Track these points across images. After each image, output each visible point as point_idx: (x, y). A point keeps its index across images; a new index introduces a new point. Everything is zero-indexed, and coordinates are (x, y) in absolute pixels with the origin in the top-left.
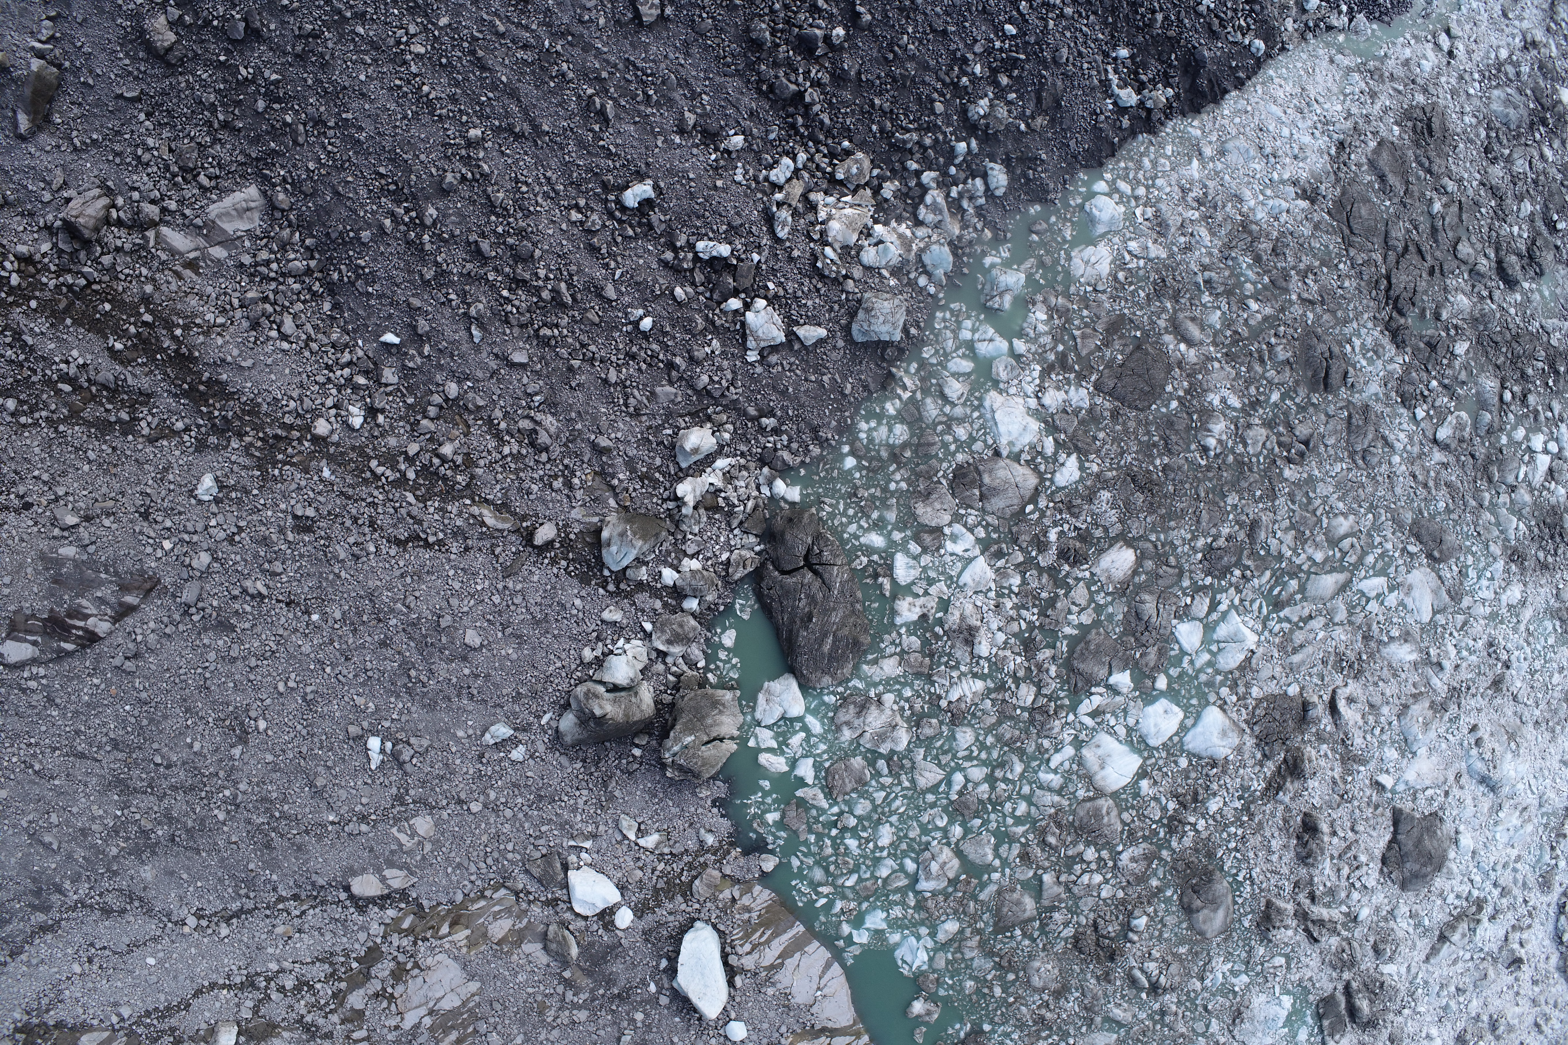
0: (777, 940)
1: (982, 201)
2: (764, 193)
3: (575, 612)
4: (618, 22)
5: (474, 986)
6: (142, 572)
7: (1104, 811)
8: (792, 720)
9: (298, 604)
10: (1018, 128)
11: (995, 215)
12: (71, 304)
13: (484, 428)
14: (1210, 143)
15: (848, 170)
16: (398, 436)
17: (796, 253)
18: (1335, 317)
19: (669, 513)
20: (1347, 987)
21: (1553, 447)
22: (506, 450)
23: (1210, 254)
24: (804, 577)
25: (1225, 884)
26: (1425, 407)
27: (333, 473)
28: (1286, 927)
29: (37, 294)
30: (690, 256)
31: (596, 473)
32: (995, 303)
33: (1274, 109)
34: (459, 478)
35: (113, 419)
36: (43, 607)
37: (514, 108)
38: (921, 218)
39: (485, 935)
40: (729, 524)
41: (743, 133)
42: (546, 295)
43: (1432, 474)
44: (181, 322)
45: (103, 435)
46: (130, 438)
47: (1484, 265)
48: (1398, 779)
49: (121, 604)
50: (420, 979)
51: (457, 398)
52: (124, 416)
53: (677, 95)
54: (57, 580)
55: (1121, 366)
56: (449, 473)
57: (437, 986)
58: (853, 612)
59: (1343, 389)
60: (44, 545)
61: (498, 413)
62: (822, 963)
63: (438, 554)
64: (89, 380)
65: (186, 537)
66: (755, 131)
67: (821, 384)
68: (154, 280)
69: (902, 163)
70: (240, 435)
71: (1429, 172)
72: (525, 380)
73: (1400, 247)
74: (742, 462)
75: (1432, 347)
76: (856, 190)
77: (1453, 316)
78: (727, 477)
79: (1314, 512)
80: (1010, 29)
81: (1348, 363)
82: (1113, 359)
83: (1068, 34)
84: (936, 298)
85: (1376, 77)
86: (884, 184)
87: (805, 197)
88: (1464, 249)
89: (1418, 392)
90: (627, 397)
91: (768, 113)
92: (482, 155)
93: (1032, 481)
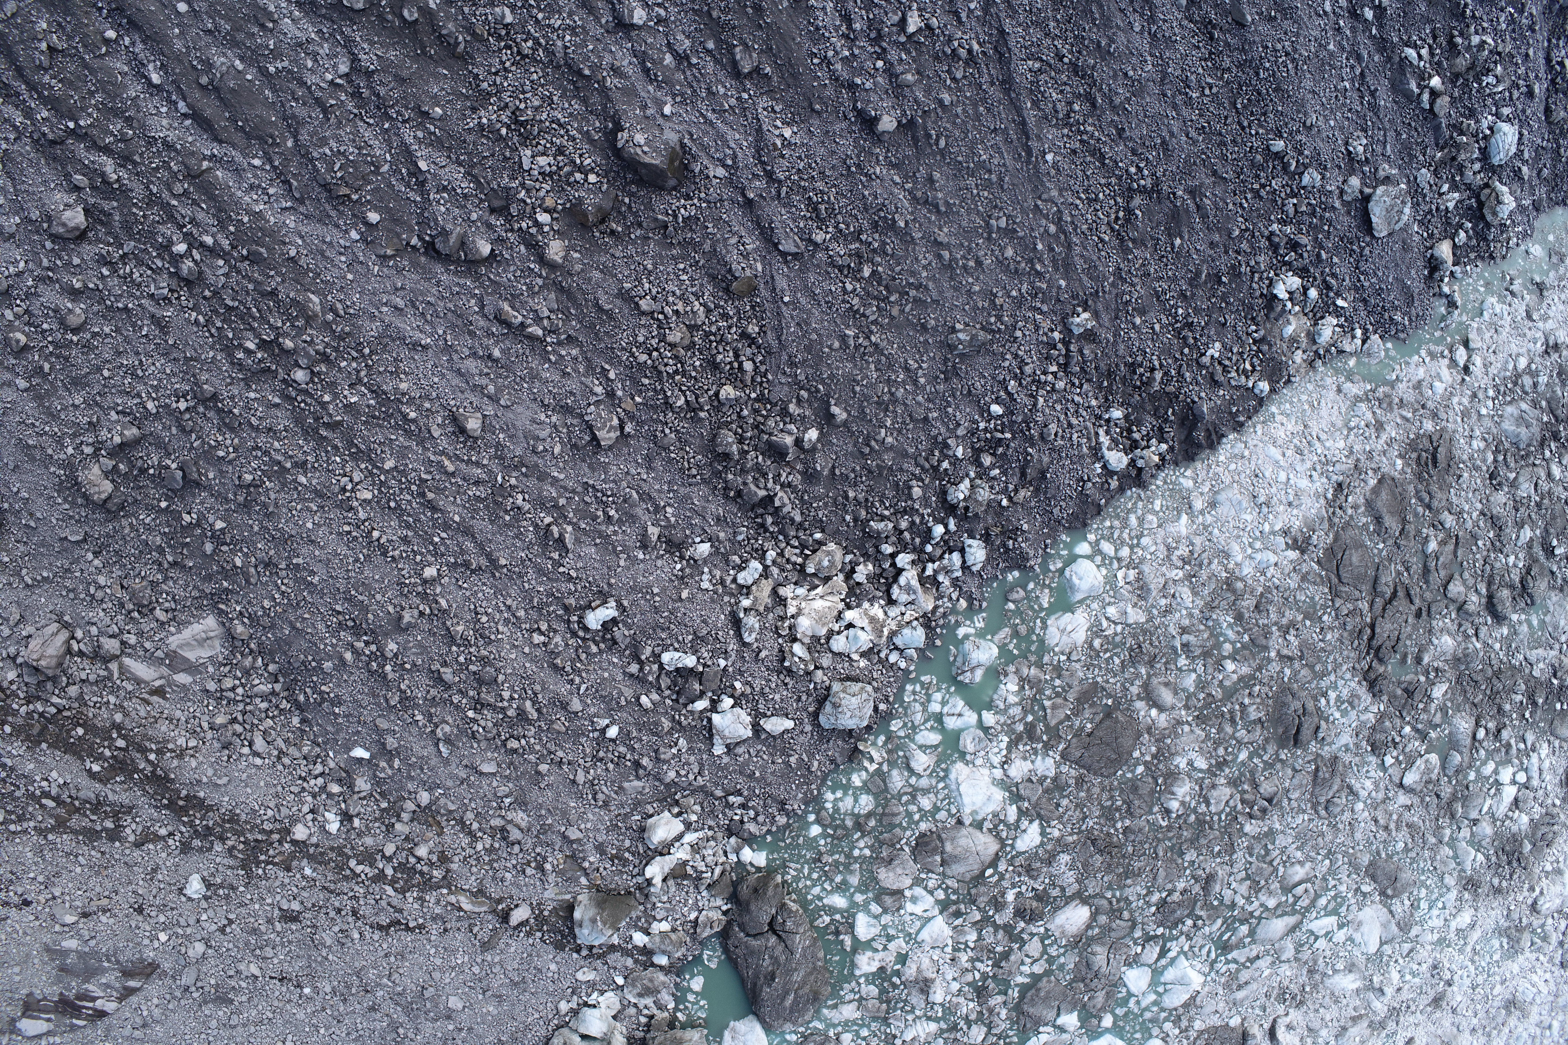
1: (959, 574)
2: (732, 595)
3: (550, 974)
4: (574, 446)
6: (142, 960)
9: (290, 980)
10: (1000, 503)
11: (972, 585)
12: (44, 728)
13: (458, 828)
15: (820, 563)
16: (375, 836)
17: (763, 654)
19: (639, 888)
21: (1521, 777)
22: (480, 847)
24: (768, 940)
26: (1395, 754)
27: (314, 870)
29: (10, 719)
30: (655, 667)
31: (567, 858)
32: (966, 678)
34: (435, 873)
35: (99, 828)
36: (53, 992)
37: (468, 545)
38: (894, 597)
40: (697, 887)
41: (710, 540)
42: (511, 713)
43: (1395, 817)
44: (154, 747)
45: (91, 842)
46: (117, 844)
47: (1474, 602)
49: (125, 988)
51: (428, 806)
52: (109, 824)
53: (639, 511)
54: (63, 969)
55: (1089, 735)
56: (425, 869)
58: (815, 968)
60: (47, 938)
61: (470, 815)
63: (419, 936)
64: (70, 797)
65: (180, 931)
66: (722, 535)
67: (787, 764)
68: (122, 707)
69: (877, 547)
70: (223, 839)
71: (1429, 507)
72: (495, 784)
73: (1388, 593)
74: (710, 833)
75: (1409, 693)
76: (827, 579)
77: (1435, 658)
78: (695, 848)
79: (1271, 863)
80: (996, 409)
81: (1321, 717)
82: (1082, 729)
83: (1058, 407)
84: (906, 672)
85: (1384, 406)
86: (857, 569)
87: (775, 590)
88: (1455, 588)
89: (1390, 740)
90: (595, 795)
91: (736, 515)
92: (439, 591)
93: (992, 848)
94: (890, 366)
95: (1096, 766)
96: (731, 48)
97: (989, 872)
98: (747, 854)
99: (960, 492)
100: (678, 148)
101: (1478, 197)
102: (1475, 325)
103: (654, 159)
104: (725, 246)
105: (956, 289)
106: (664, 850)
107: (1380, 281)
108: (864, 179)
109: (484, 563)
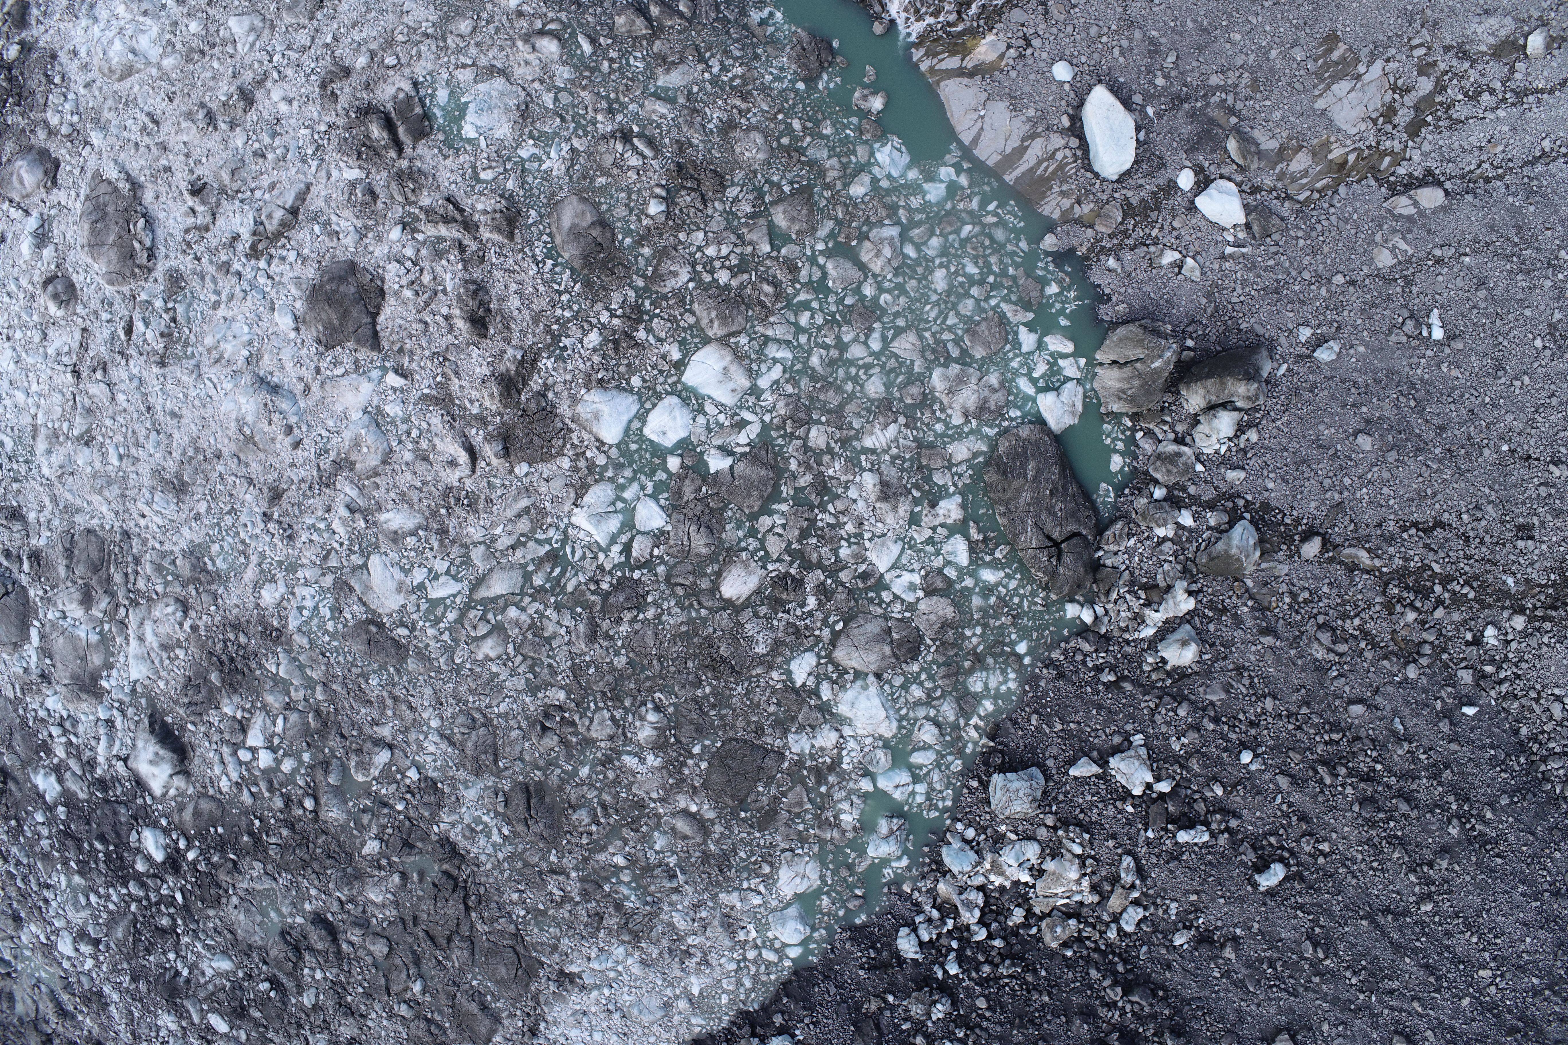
0: (1031, 164)
1: (918, 919)
2: (1147, 896)
3: (1272, 475)
4: (1310, 1029)
5: (1320, 104)
7: (716, 323)
8: (1046, 389)
9: (1521, 458)
10: (895, 997)
11: (902, 908)
13: (1378, 639)
16: (1452, 623)
17: (1110, 844)
18: (523, 860)
19: (1195, 579)
20: (400, 151)
22: (1357, 622)
24: (1061, 533)
25: (566, 256)
27: (1504, 582)
28: (485, 212)
30: (1214, 826)
31: (1268, 609)
34: (1396, 591)
37: (1396, 936)
38: (981, 895)
39: (1314, 154)
40: (1132, 574)
41: (1174, 948)
42: (1342, 771)
47: (354, 935)
48: (379, 383)
50: (1370, 109)
51: (1407, 663)
53: (1244, 971)
56: (1405, 595)
57: (1355, 102)
58: (1007, 504)
59: (506, 788)
61: (1368, 655)
62: (982, 144)
63: (1406, 518)
66: (1163, 952)
67: (1063, 721)
69: (1008, 943)
71: (428, 1021)
72: (1348, 690)
73: (457, 941)
74: (1127, 636)
76: (1052, 911)
78: (1140, 620)
79: (525, 658)
81: (505, 817)
82: (767, 785)
84: (954, 820)
86: (1022, 921)
87: (1104, 898)
88: (380, 948)
89: (418, 796)
90: (1252, 686)
91: (1153, 971)
92: (1417, 889)
93: (840, 654)
95: (747, 751)
97: (839, 627)
98: (1087, 617)
99: (940, 1009)
109: (1380, 919)
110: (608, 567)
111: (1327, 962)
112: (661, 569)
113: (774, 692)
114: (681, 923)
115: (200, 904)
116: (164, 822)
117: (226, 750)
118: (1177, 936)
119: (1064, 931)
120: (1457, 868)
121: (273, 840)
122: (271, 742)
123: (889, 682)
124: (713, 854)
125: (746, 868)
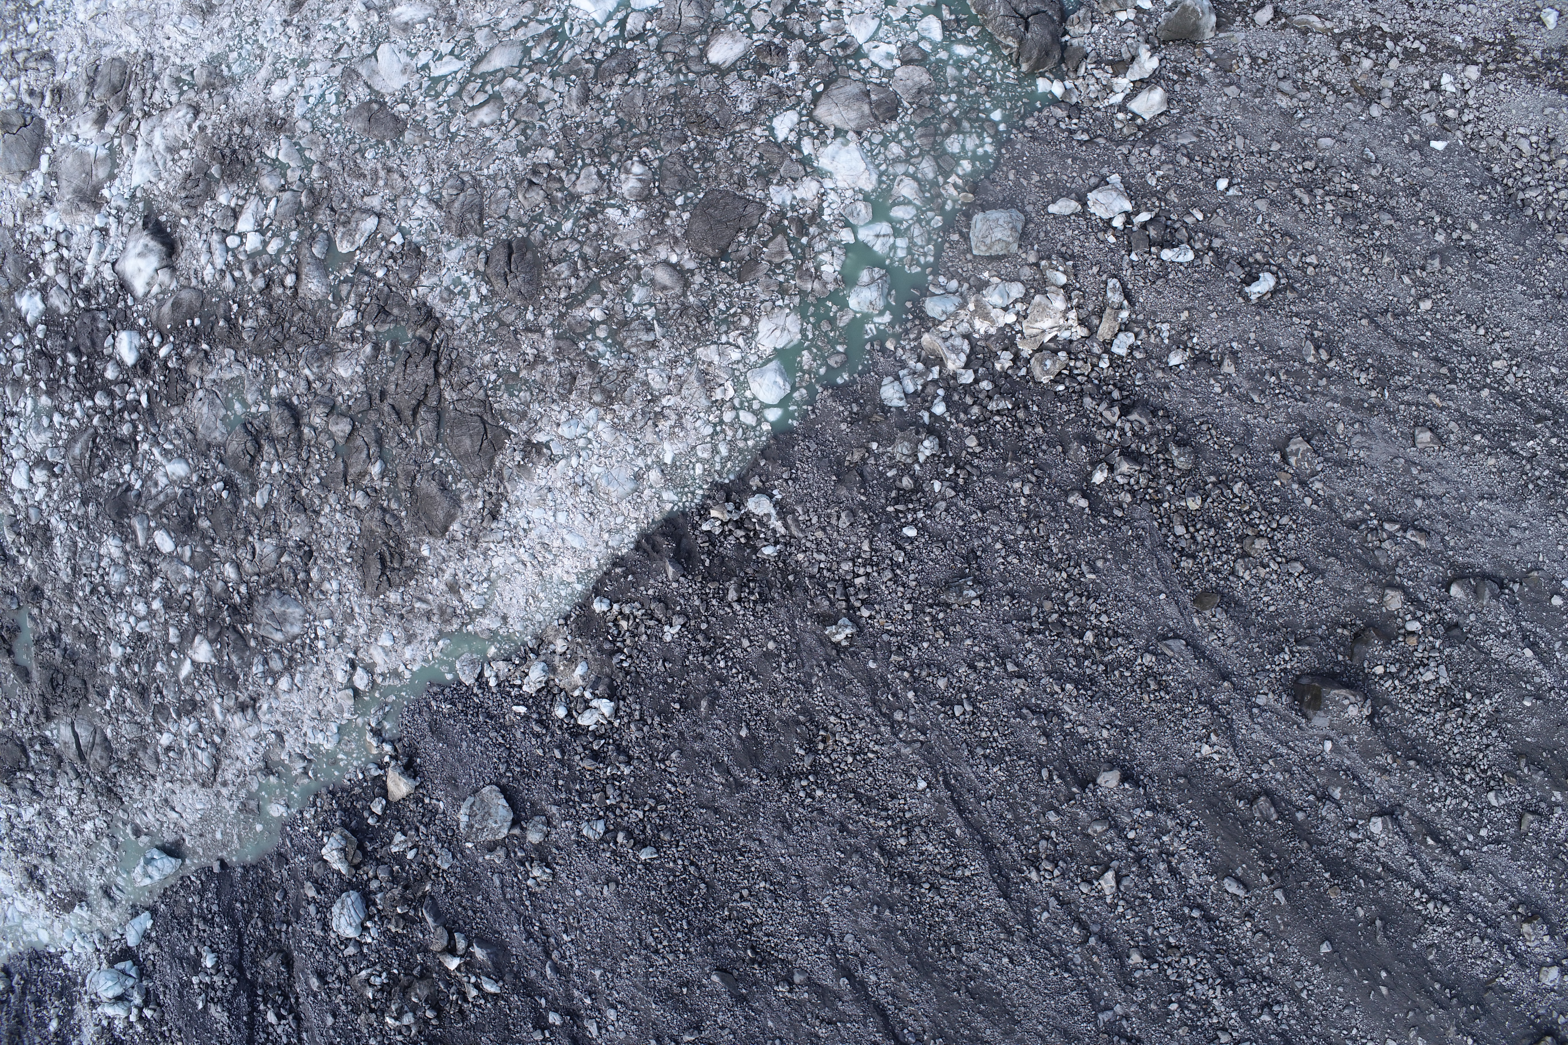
1: (902, 373)
2: (1136, 321)
4: (1324, 433)
10: (878, 444)
11: (885, 364)
13: (1338, 88)
14: (651, 487)
16: (1408, 75)
17: (1094, 270)
18: (500, 321)
19: (1156, 49)
21: (233, 242)
22: (1315, 72)
23: (647, 361)
24: (1027, 9)
26: (391, 247)
27: (1453, 40)
30: (1197, 246)
31: (1230, 69)
32: (877, 272)
33: (576, 543)
34: (1350, 46)
37: (1399, 333)
38: (966, 342)
40: (1098, 55)
41: (1170, 369)
42: (1319, 192)
43: (381, 183)
47: (316, 418)
51: (1370, 105)
53: (1246, 385)
55: (740, 230)
56: (1359, 49)
59: (489, 247)
61: (1331, 98)
66: (1159, 374)
67: (1039, 173)
69: (999, 386)
70: (1535, 61)
71: (384, 510)
72: (1315, 129)
73: (422, 412)
74: (1097, 104)
75: (383, 311)
76: (1041, 348)
77: (357, 351)
78: (1108, 89)
79: (518, 122)
80: (910, 532)
81: (484, 274)
82: (748, 235)
83: (841, 545)
84: (936, 273)
85: (449, 610)
86: (1010, 364)
87: (1093, 332)
88: (341, 428)
89: (400, 262)
90: (1221, 128)
91: (1150, 395)
92: (1413, 291)
93: (821, 112)
94: (1036, 553)
95: (729, 200)
96: (1281, 816)
97: (820, 88)
98: (1057, 89)
99: (928, 447)
100: (1310, 713)
101: (365, 853)
102: (346, 715)
103: (1337, 693)
104: (1236, 634)
105: (989, 637)
106: (1140, 85)
107: (477, 740)
108: (1117, 722)
109: (1380, 320)
110: (603, 40)
111: (1332, 364)
112: (653, 41)
113: (757, 146)
114: (656, 381)
115: (164, 403)
116: (141, 322)
117: (215, 237)
118: (1171, 355)
119: (1054, 363)
120: (1450, 270)
121: (249, 323)
122: (261, 225)
123: (868, 139)
124: (691, 306)
125: (725, 321)
